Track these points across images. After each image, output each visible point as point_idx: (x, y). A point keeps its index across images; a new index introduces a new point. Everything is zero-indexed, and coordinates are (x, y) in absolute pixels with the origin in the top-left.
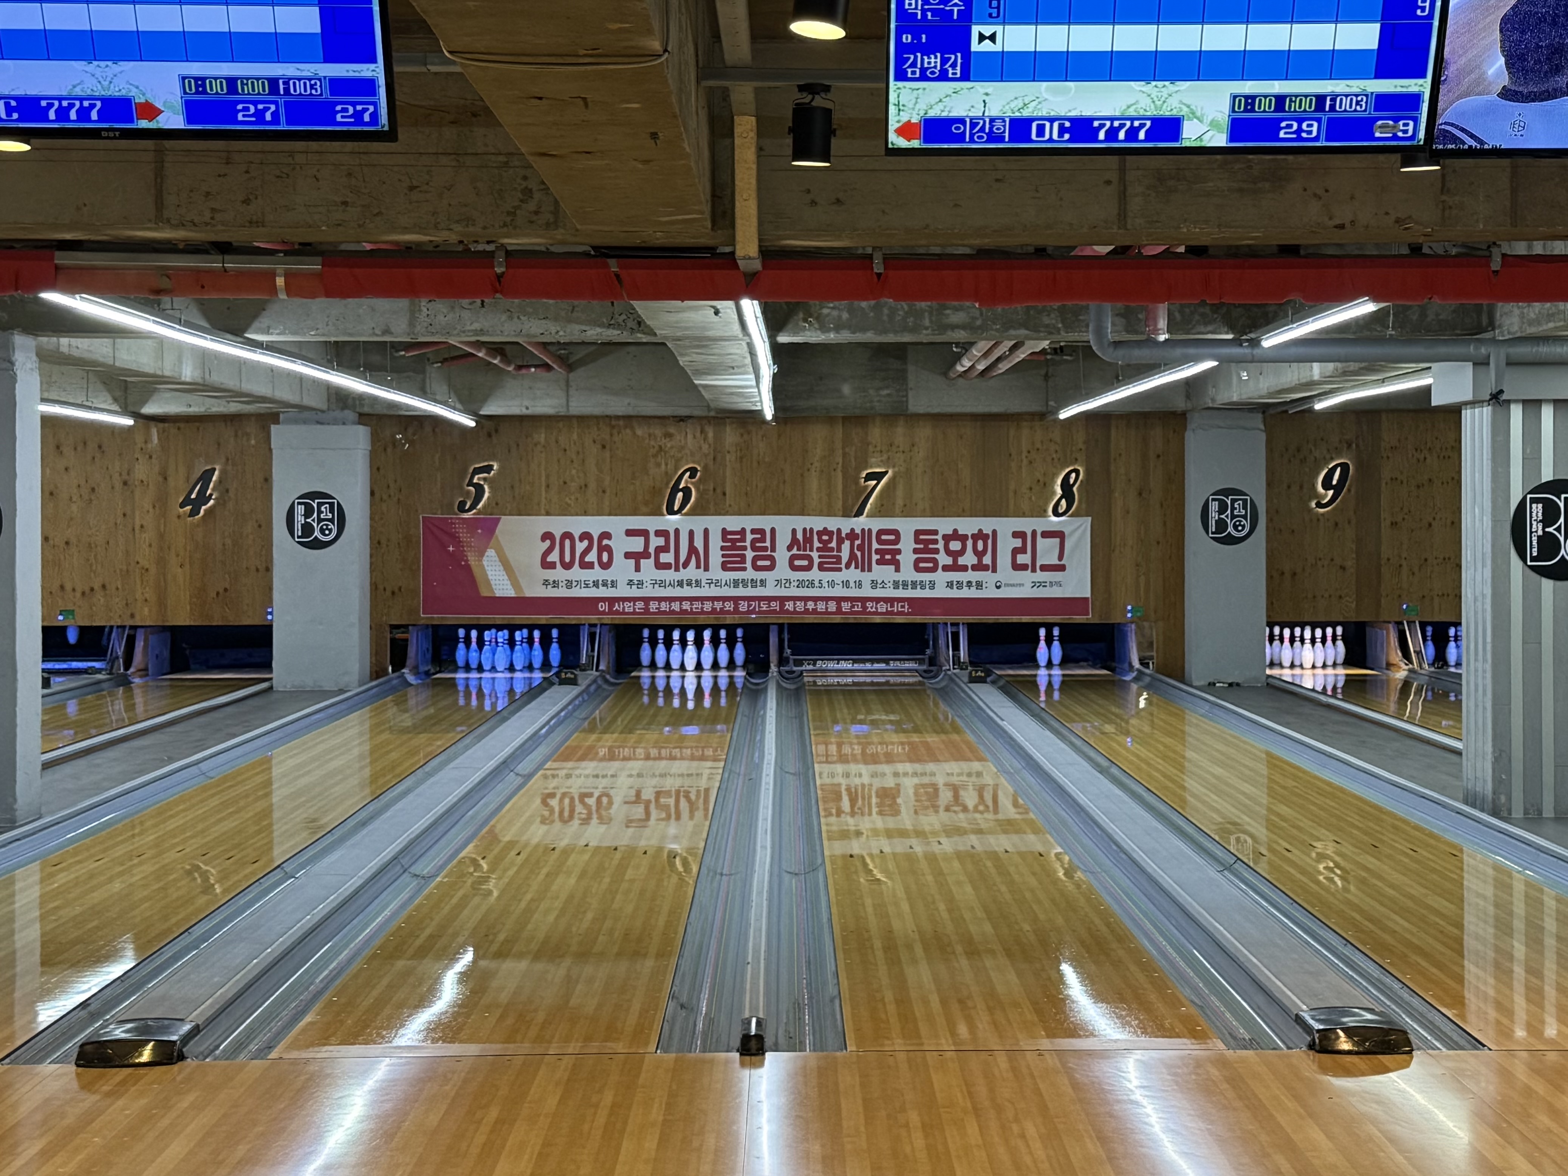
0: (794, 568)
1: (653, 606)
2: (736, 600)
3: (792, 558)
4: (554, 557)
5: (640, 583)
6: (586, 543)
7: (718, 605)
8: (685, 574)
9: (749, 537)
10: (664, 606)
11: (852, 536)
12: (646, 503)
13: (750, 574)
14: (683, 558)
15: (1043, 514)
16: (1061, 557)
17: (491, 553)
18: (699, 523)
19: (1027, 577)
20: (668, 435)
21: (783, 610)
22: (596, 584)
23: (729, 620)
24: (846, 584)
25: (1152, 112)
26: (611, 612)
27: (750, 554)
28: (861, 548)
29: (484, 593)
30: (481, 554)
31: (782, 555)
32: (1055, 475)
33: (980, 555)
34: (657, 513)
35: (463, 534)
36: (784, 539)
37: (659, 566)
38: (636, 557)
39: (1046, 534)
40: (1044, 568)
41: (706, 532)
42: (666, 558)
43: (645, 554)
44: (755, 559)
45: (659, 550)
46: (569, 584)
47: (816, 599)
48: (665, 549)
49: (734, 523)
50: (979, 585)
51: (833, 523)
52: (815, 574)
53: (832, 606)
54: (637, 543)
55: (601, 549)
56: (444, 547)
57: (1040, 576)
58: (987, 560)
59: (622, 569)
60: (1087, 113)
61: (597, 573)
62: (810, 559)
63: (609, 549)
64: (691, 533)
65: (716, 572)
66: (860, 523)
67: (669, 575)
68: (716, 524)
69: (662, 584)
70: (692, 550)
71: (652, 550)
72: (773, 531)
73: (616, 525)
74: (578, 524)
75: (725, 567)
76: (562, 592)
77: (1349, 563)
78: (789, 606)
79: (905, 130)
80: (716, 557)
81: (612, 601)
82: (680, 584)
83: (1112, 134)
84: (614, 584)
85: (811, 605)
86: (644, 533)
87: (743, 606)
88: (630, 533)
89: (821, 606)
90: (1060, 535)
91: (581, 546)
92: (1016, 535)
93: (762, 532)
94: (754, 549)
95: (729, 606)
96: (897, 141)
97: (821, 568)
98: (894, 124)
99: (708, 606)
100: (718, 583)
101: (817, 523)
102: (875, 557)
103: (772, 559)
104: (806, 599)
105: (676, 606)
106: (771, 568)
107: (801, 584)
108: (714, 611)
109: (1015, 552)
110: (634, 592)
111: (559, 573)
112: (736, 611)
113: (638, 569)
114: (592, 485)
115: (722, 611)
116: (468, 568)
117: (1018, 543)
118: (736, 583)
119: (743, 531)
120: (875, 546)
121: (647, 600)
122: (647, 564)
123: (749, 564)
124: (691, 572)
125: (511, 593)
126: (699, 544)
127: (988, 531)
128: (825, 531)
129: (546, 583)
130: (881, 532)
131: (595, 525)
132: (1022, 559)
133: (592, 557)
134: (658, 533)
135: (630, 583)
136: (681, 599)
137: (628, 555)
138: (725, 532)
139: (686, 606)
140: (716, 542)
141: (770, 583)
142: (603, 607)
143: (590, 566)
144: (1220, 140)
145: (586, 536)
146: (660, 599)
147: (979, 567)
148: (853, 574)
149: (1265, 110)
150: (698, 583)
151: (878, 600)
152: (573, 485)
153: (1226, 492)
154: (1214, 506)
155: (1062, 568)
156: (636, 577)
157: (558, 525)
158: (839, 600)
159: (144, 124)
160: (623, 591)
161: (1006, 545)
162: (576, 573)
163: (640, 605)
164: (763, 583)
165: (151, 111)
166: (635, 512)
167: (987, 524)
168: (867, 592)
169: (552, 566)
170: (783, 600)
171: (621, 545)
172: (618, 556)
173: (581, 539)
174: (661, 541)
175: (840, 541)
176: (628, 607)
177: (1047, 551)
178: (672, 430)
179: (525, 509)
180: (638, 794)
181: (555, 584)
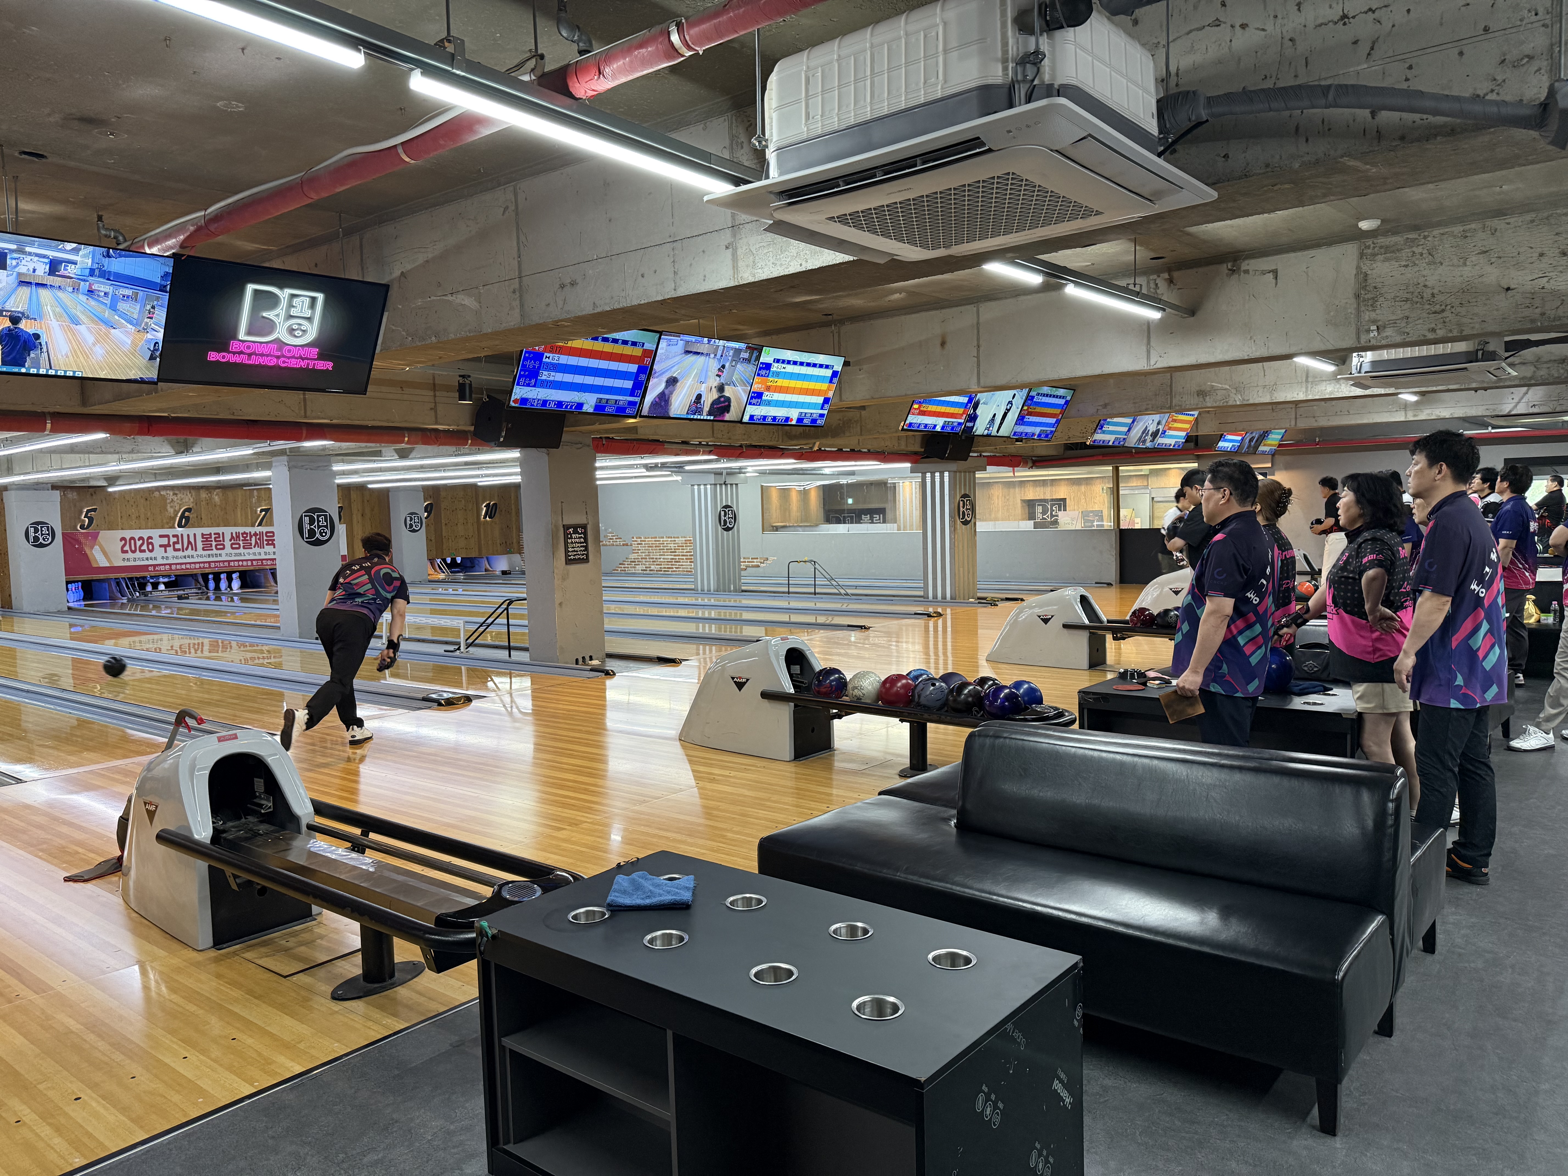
0: (233, 548)
1: (173, 567)
2: (209, 562)
3: (232, 544)
4: (127, 548)
5: (167, 558)
6: (141, 541)
7: (202, 565)
8: (186, 553)
9: (213, 536)
10: (178, 567)
11: (256, 534)
12: (167, 523)
13: (215, 551)
14: (185, 546)
17: (96, 547)
18: (192, 531)
20: (176, 494)
21: (229, 566)
22: (147, 559)
23: (207, 571)
24: (254, 554)
26: (155, 571)
28: (259, 539)
29: (95, 565)
30: (93, 548)
31: (227, 543)
34: (173, 527)
35: (84, 540)
36: (228, 537)
37: (175, 550)
38: (164, 547)
41: (195, 535)
42: (178, 546)
43: (169, 545)
46: (135, 560)
47: (242, 561)
48: (177, 543)
49: (207, 531)
51: (248, 530)
52: (242, 550)
53: (249, 563)
54: (165, 541)
55: (148, 544)
56: (74, 546)
59: (159, 552)
61: (147, 554)
62: (239, 544)
63: (152, 544)
64: (188, 535)
65: (200, 552)
66: (258, 529)
67: (180, 554)
68: (199, 531)
69: (177, 557)
70: (189, 542)
71: (171, 543)
72: (223, 533)
73: (155, 533)
74: (137, 534)
76: (132, 563)
78: (232, 564)
80: (200, 545)
81: (155, 566)
82: (185, 557)
84: (155, 559)
85: (241, 563)
86: (168, 536)
87: (213, 565)
88: (161, 536)
89: (245, 563)
91: (139, 543)
93: (218, 534)
94: (216, 541)
95: (207, 565)
97: (244, 548)
99: (197, 566)
100: (201, 556)
101: (241, 530)
104: (238, 561)
105: (184, 567)
106: (223, 549)
107: (236, 555)
108: (200, 568)
110: (165, 562)
111: (130, 555)
113: (166, 552)
114: (142, 516)
115: (204, 568)
116: (85, 554)
118: (209, 556)
119: (210, 534)
120: (265, 538)
121: (170, 565)
122: (170, 549)
123: (214, 547)
124: (189, 552)
125: (108, 565)
126: (192, 540)
131: (145, 533)
133: (144, 547)
134: (174, 536)
135: (163, 558)
136: (186, 564)
137: (161, 546)
138: (203, 535)
139: (188, 566)
140: (199, 539)
141: (223, 555)
142: (151, 569)
143: (144, 551)
145: (141, 538)
146: (176, 564)
148: (257, 550)
150: (192, 556)
151: (267, 560)
152: (134, 517)
156: (165, 555)
157: (128, 534)
158: (252, 560)
160: (159, 561)
162: (138, 554)
163: (167, 567)
164: (220, 555)
166: (163, 527)
168: (263, 557)
169: (126, 552)
170: (229, 561)
171: (157, 542)
172: (156, 546)
173: (139, 540)
174: (175, 539)
175: (251, 537)
176: (162, 568)
178: (177, 492)
179: (112, 527)
181: (128, 560)
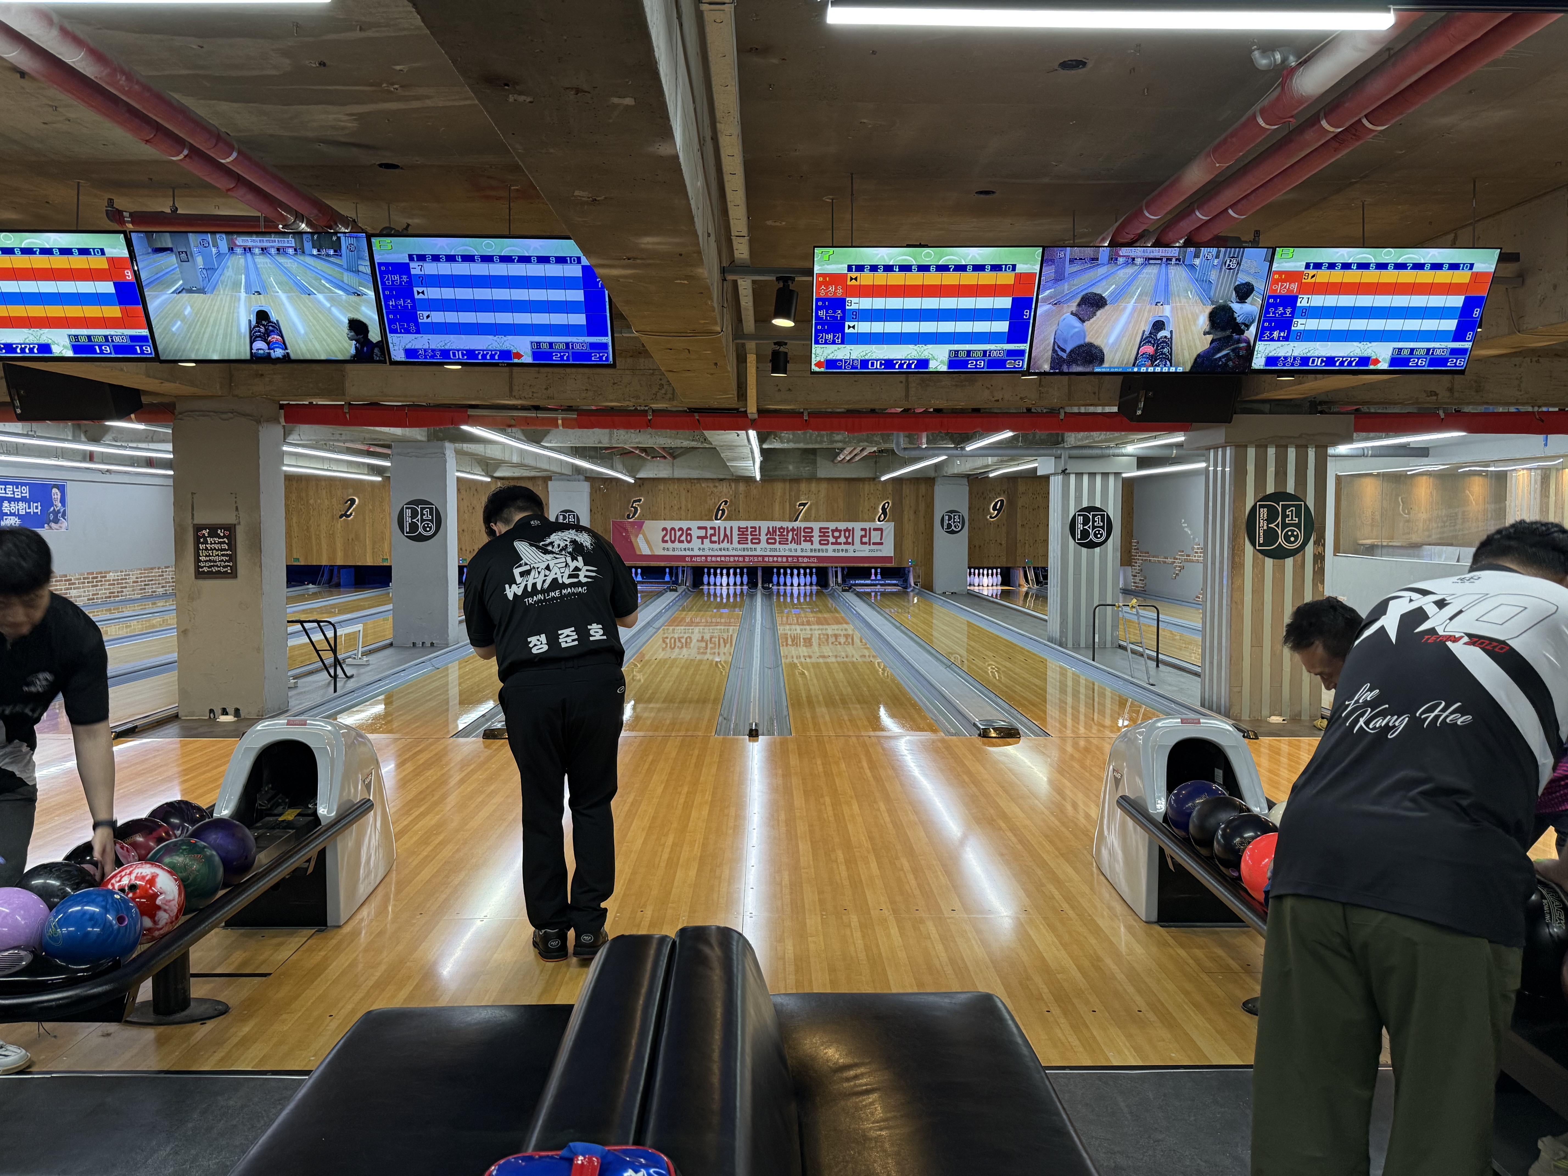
0: (768, 543)
1: (709, 559)
2: (744, 556)
3: (768, 539)
4: (667, 538)
5: (704, 549)
6: (681, 532)
7: (736, 559)
8: (722, 545)
9: (750, 530)
10: (714, 559)
11: (793, 530)
12: (706, 516)
13: (750, 545)
14: (721, 539)
15: (874, 520)
16: (881, 539)
17: (641, 536)
18: (728, 524)
19: (867, 547)
20: (716, 487)
21: (763, 561)
22: (685, 549)
23: (741, 565)
24: (790, 550)
25: (918, 357)
26: (691, 561)
27: (750, 537)
28: (797, 535)
29: (638, 553)
30: (637, 536)
31: (763, 538)
32: (879, 504)
33: (847, 538)
34: (711, 519)
35: (629, 528)
36: (764, 531)
37: (712, 542)
38: (702, 538)
39: (875, 529)
40: (874, 544)
41: (731, 528)
42: (714, 539)
43: (706, 537)
44: (752, 539)
45: (711, 535)
46: (674, 549)
47: (777, 556)
48: (714, 535)
50: (847, 551)
51: (785, 524)
52: (777, 546)
53: (784, 559)
54: (702, 533)
55: (687, 535)
56: (621, 534)
57: (872, 547)
58: (850, 540)
59: (696, 543)
60: (891, 357)
61: (685, 545)
62: (775, 539)
63: (690, 535)
64: (725, 528)
65: (735, 545)
66: (796, 524)
67: (716, 546)
68: (735, 524)
69: (713, 550)
70: (726, 535)
71: (708, 535)
72: (760, 527)
73: (694, 524)
74: (677, 524)
75: (739, 543)
76: (671, 553)
77: (1003, 542)
78: (766, 559)
79: (819, 364)
80: (735, 538)
81: (692, 557)
82: (720, 550)
83: (901, 366)
84: (692, 549)
85: (775, 559)
86: (705, 528)
87: (747, 559)
88: (699, 528)
89: (780, 559)
90: (881, 530)
91: (679, 534)
92: (862, 530)
93: (755, 528)
94: (752, 535)
95: (741, 559)
96: (815, 368)
97: (780, 543)
98: (814, 362)
99: (732, 559)
100: (736, 549)
101: (778, 524)
102: (803, 539)
103: (759, 539)
104: (773, 556)
105: (718, 559)
106: (759, 543)
107: (771, 550)
108: (735, 561)
109: (862, 537)
110: (701, 553)
111: (669, 545)
112: (744, 561)
113: (702, 543)
114: (683, 507)
115: (738, 561)
116: (631, 542)
117: (863, 533)
118: (744, 550)
119: (747, 528)
120: (803, 534)
121: (706, 556)
122: (707, 541)
123: (749, 542)
124: (725, 545)
125: (649, 553)
126: (728, 533)
127: (850, 528)
128: (782, 528)
129: (664, 549)
130: (805, 528)
131: (685, 524)
132: (865, 540)
133: (683, 538)
134: (711, 528)
136: (721, 556)
137: (698, 537)
138: (739, 528)
139: (723, 559)
140: (735, 532)
141: (759, 550)
142: (687, 559)
143: (682, 542)
144: (944, 368)
145: (681, 529)
146: (712, 556)
147: (847, 543)
148: (793, 546)
149: (962, 356)
150: (728, 549)
151: (803, 557)
152: (676, 508)
153: (951, 512)
154: (947, 518)
155: (881, 544)
156: (702, 546)
157: (669, 524)
158: (787, 557)
159: (516, 361)
160: (696, 552)
161: (858, 534)
162: (677, 545)
163: (704, 558)
164: (755, 549)
165: (519, 356)
166: (701, 520)
167: (850, 525)
168: (799, 553)
169: (666, 542)
170: (763, 556)
171: (696, 533)
172: (694, 538)
173: (679, 530)
174: (712, 532)
175: (788, 532)
176: (698, 559)
177: (875, 536)
178: (717, 484)
179: (655, 517)
180: (703, 637)
181: (668, 549)
